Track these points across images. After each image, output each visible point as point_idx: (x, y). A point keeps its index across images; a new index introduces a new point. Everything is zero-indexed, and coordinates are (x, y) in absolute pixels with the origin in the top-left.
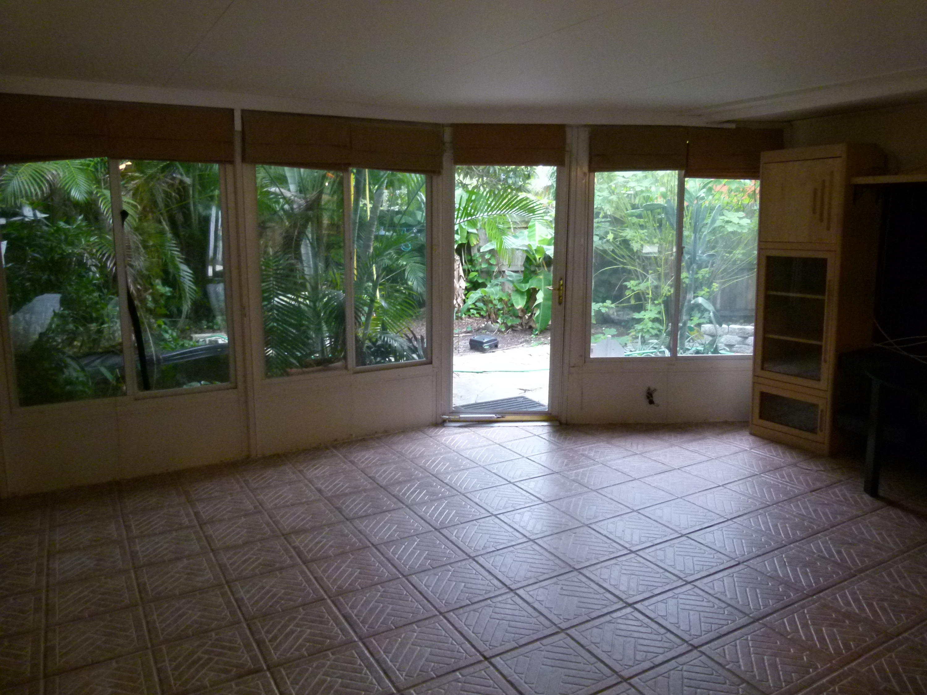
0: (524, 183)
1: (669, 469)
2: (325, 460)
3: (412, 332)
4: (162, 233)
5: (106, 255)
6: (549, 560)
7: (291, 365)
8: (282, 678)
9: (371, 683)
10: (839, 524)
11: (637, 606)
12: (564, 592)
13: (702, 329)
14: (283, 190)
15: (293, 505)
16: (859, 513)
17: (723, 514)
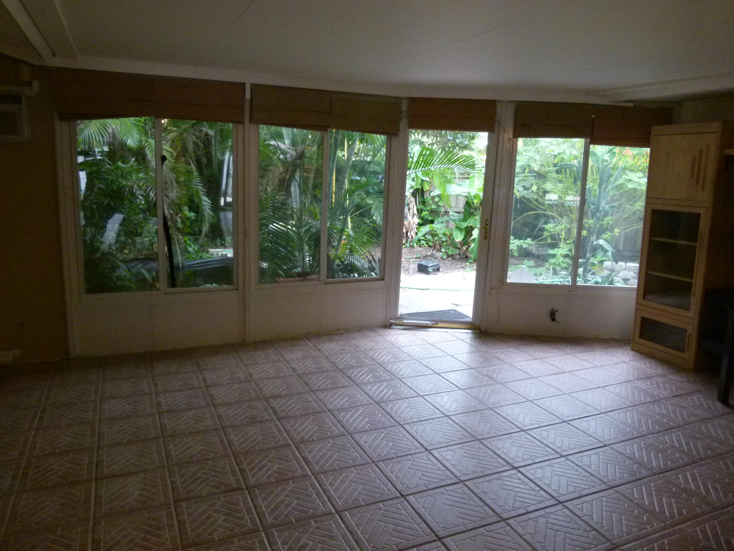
0: (470, 142)
1: (561, 371)
2: (299, 347)
3: (372, 256)
4: (190, 172)
5: (150, 188)
6: (458, 431)
7: (279, 275)
8: (256, 496)
9: (318, 505)
10: (691, 423)
11: (521, 469)
12: (466, 455)
13: (604, 265)
14: (279, 143)
15: (273, 378)
16: (710, 416)
17: (599, 408)
